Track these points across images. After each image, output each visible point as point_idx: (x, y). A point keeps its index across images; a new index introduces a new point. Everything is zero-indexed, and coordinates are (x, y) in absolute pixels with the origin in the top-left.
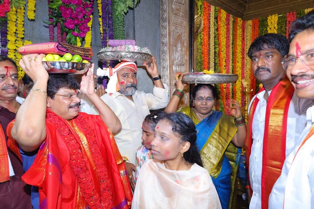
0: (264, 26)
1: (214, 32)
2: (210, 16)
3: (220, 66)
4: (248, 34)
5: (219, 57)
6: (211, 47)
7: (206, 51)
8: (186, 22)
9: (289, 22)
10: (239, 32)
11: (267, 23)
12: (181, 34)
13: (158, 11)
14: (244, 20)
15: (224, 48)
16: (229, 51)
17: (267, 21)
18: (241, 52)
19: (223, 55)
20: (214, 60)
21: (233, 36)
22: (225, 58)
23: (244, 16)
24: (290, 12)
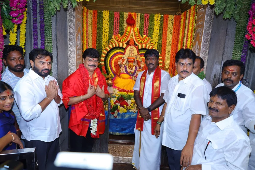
0: (101, 17)
4: (90, 20)
9: (116, 18)
10: (85, 17)
14: (88, 9)
17: (102, 14)
18: (86, 33)
21: (82, 21)
23: (86, 5)
24: (116, 12)
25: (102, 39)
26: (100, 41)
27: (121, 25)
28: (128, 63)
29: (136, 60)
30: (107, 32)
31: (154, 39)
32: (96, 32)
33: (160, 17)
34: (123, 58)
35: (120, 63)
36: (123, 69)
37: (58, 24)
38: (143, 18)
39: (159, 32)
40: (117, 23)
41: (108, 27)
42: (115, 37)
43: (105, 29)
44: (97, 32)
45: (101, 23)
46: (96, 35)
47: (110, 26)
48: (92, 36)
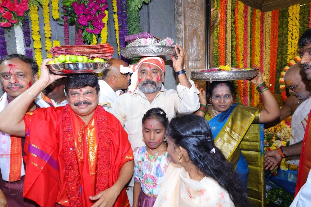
0: (285, 17)
1: (231, 25)
2: (227, 9)
3: (237, 60)
4: (267, 26)
5: (236, 51)
6: (227, 41)
7: (223, 45)
8: (202, 16)
10: (258, 24)
11: (287, 14)
12: (197, 28)
13: (173, 5)
14: (263, 12)
15: (241, 42)
16: (247, 45)
17: (288, 12)
18: (260, 45)
19: (241, 49)
20: (231, 54)
21: (251, 29)
22: (243, 52)
23: (263, 7)
25: (287, 50)
26: (284, 54)
30: (296, 38)
32: (277, 42)
41: (298, 29)
43: (292, 34)
44: (279, 40)
45: (285, 26)
46: (277, 46)
47: (301, 27)
48: (271, 49)
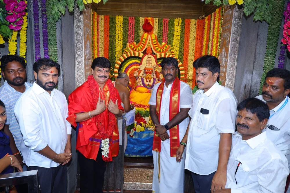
0: (114, 23)
4: (101, 27)
9: (131, 23)
10: (96, 23)
14: (99, 14)
17: (115, 20)
18: (97, 41)
21: (92, 27)
23: (97, 10)
24: (131, 17)
25: (115, 47)
26: (113, 51)
27: (137, 32)
28: (145, 74)
29: (154, 71)
30: (121, 40)
31: (174, 47)
32: (108, 40)
33: (180, 22)
34: (140, 69)
35: (136, 75)
36: (140, 81)
37: (63, 31)
38: (161, 24)
39: (180, 39)
40: (132, 29)
41: (122, 34)
42: (129, 46)
43: (118, 37)
44: (110, 39)
45: (113, 29)
46: (108, 44)
47: (124, 33)
48: (104, 45)
